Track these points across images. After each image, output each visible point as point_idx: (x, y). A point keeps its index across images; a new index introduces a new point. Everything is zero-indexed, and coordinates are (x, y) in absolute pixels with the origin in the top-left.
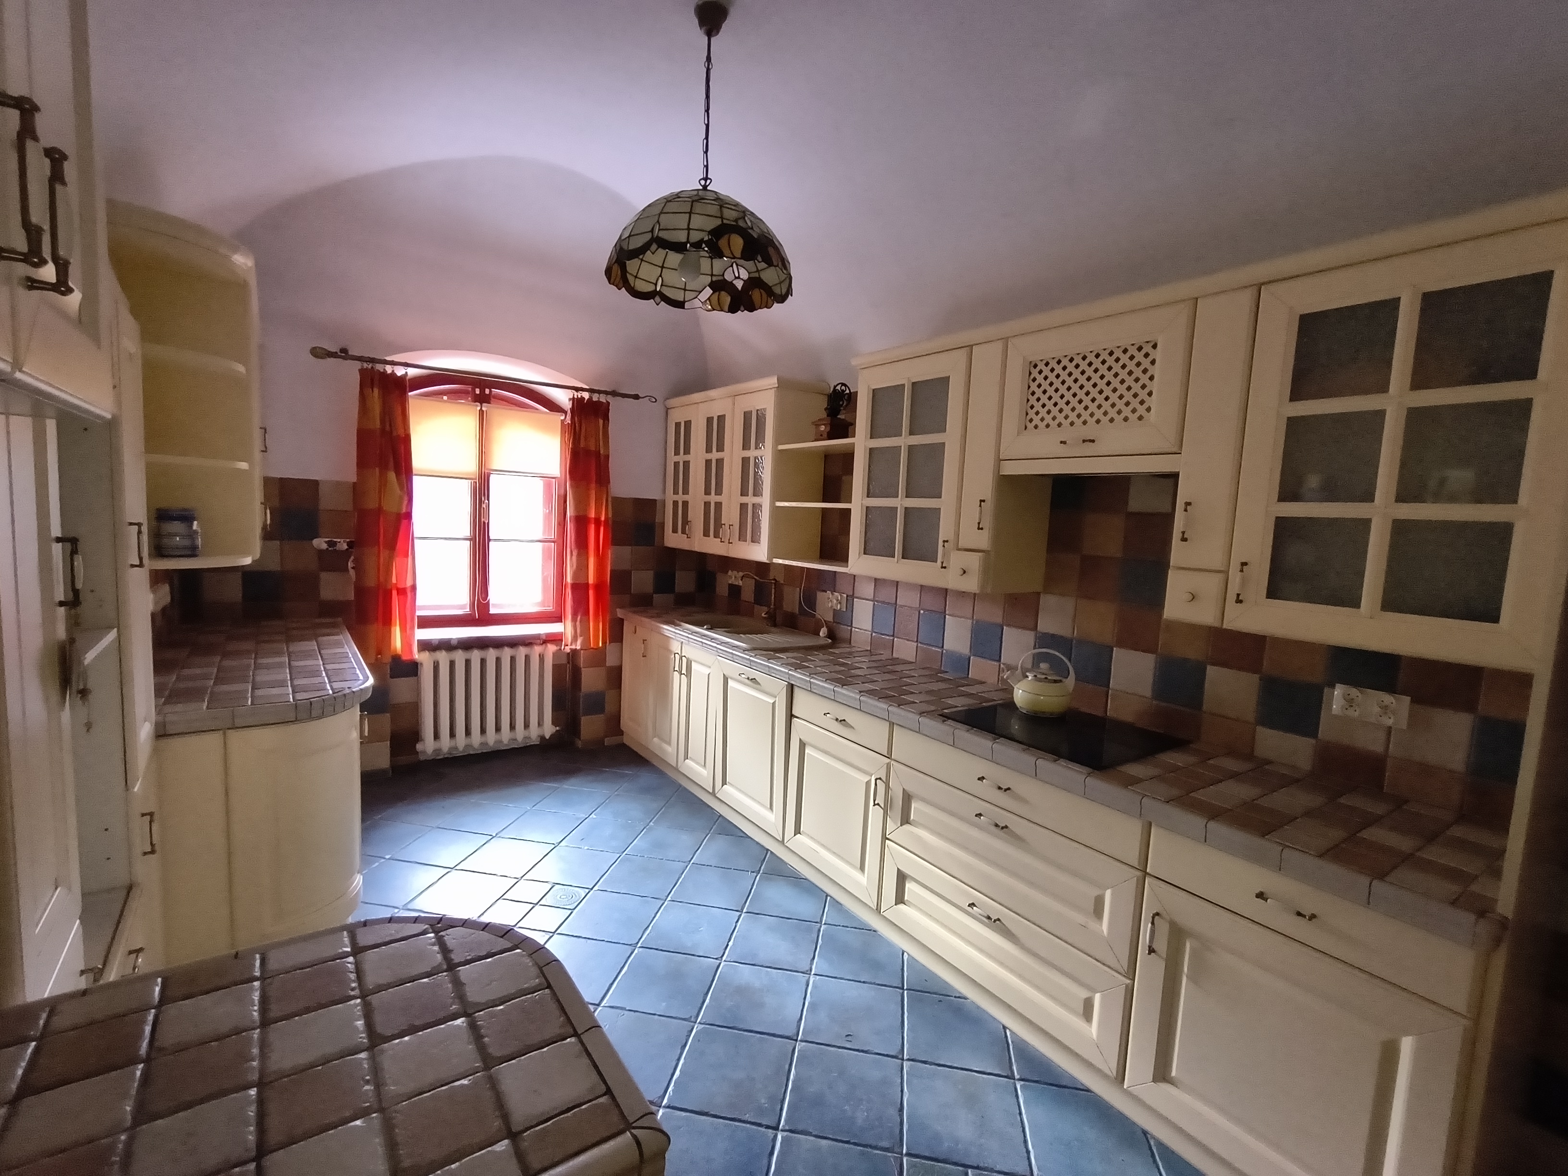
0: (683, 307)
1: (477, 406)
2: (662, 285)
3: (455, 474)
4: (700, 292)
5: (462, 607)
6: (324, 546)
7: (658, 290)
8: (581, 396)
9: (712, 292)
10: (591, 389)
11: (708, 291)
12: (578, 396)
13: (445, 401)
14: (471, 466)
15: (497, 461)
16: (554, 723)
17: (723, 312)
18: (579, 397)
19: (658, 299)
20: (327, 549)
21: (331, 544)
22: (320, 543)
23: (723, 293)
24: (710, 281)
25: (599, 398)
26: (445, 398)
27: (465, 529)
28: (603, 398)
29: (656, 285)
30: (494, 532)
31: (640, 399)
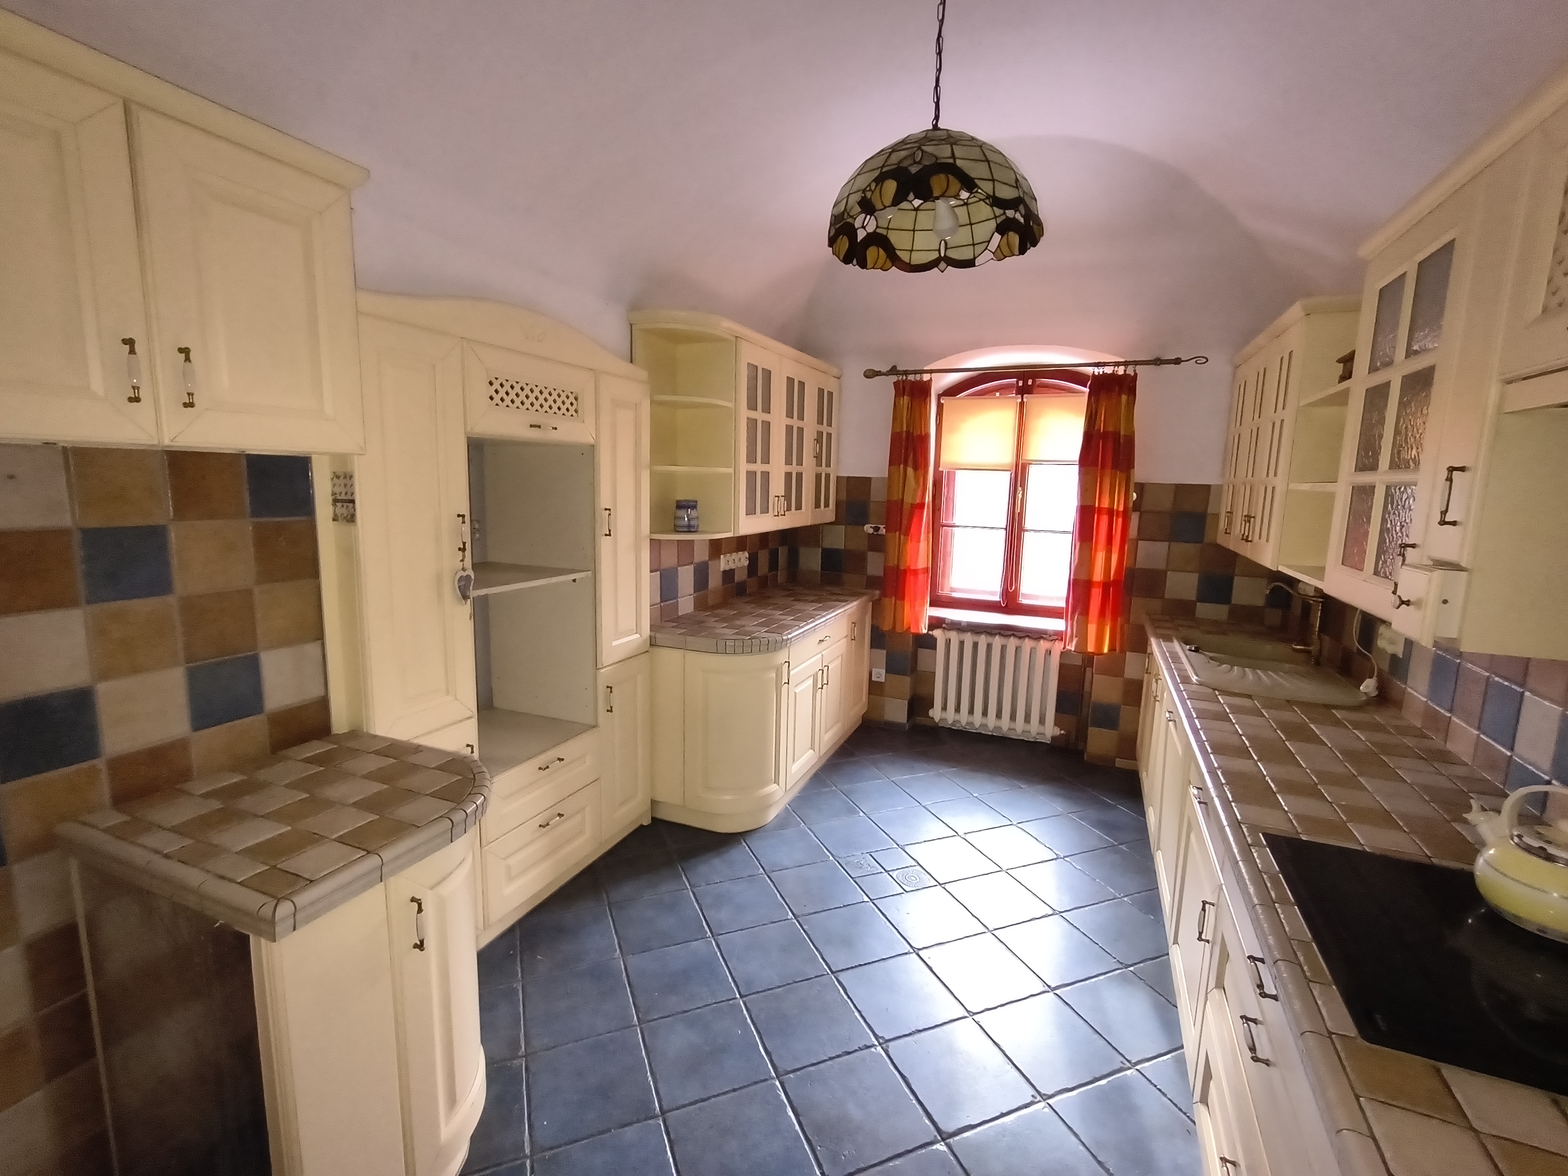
0: (974, 266)
1: (1018, 398)
2: (946, 248)
3: (995, 466)
4: (989, 242)
5: (993, 593)
6: (871, 531)
7: (942, 255)
8: (1103, 371)
9: (1000, 236)
10: (1126, 361)
11: (997, 237)
12: (1099, 373)
13: (998, 398)
14: (1007, 457)
15: (1032, 453)
16: (1057, 723)
17: (1014, 257)
18: (1101, 373)
19: (943, 265)
20: (873, 533)
21: (877, 529)
22: (868, 528)
23: (1011, 234)
24: (995, 225)
25: (1125, 371)
26: (998, 394)
27: (1002, 520)
28: (1130, 371)
29: (939, 251)
30: (1029, 522)
31: (1182, 363)
